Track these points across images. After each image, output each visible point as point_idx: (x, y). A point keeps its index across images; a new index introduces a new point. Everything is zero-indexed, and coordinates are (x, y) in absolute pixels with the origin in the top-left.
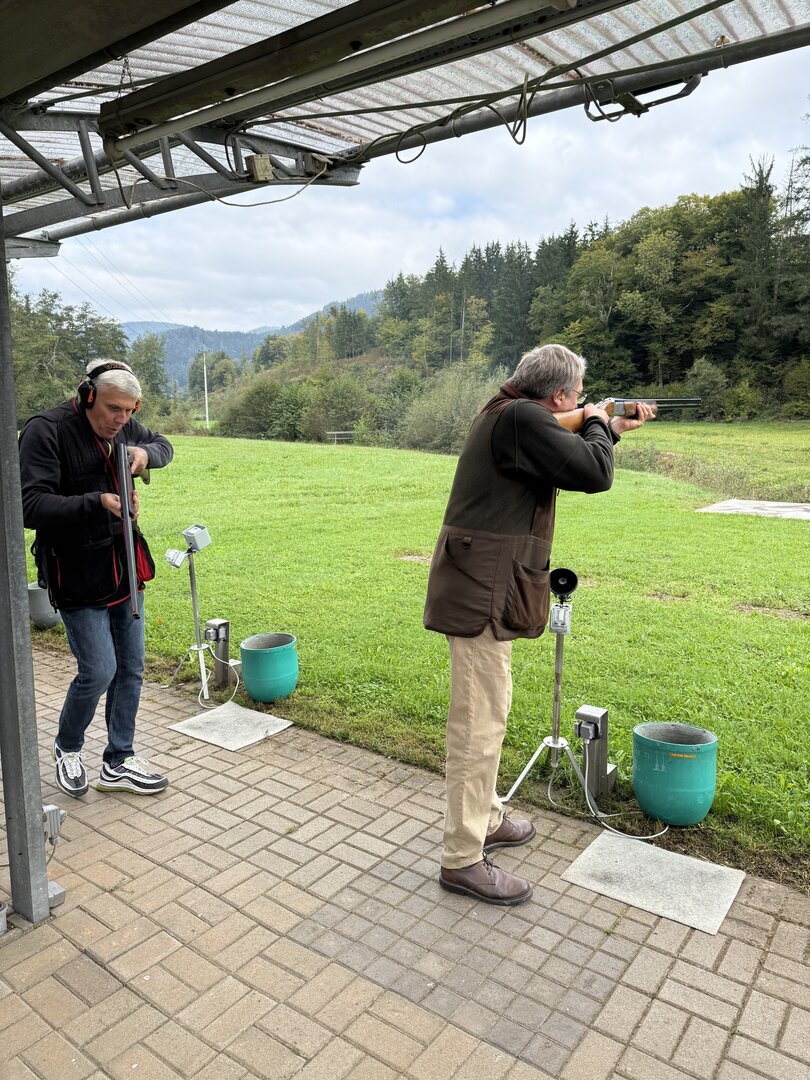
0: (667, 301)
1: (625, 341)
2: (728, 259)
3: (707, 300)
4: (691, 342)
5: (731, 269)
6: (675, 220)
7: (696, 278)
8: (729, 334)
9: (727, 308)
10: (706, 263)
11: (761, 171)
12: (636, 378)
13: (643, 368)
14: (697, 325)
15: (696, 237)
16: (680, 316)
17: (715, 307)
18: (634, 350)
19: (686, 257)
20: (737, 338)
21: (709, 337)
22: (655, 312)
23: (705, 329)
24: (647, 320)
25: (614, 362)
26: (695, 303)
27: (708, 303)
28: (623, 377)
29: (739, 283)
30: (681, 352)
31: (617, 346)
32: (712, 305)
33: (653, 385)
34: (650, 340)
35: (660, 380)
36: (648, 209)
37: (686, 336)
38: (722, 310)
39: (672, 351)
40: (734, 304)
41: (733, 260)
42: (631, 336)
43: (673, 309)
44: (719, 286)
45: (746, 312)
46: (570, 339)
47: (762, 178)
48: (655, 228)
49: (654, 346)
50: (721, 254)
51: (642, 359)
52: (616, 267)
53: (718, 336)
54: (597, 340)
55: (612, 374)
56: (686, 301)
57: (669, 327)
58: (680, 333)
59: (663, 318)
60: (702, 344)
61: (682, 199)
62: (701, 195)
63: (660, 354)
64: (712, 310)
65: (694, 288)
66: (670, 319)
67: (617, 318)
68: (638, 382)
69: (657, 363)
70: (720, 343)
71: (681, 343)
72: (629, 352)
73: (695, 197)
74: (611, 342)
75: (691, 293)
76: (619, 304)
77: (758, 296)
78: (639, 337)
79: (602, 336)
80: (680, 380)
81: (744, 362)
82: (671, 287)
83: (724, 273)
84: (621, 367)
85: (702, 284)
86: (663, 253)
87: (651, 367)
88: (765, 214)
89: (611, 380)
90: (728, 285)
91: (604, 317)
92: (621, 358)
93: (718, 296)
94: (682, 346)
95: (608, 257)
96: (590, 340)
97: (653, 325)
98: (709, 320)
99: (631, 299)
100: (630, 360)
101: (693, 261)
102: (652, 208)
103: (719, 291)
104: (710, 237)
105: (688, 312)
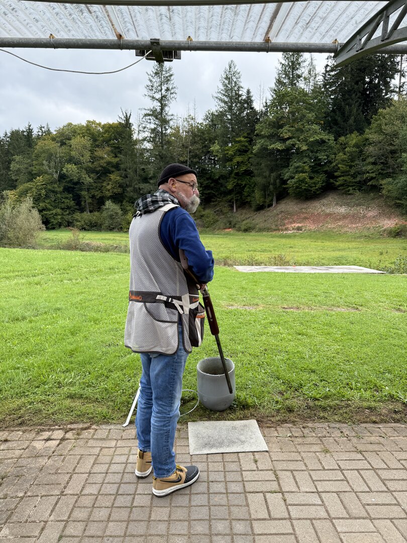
0: (90, 171)
1: (67, 190)
2: (115, 155)
3: (107, 173)
4: (103, 193)
5: (117, 159)
6: (88, 132)
7: (102, 161)
8: (120, 190)
9: (118, 178)
10: (105, 155)
11: (126, 116)
12: (76, 209)
13: (78, 203)
14: (104, 185)
15: (99, 142)
16: (95, 179)
17: (112, 176)
18: (73, 194)
19: (96, 151)
20: (124, 192)
21: (111, 191)
22: (84, 176)
23: (109, 187)
24: (79, 179)
25: (63, 200)
26: (103, 173)
27: (109, 175)
28: (68, 208)
29: (122, 166)
30: (98, 197)
31: (64, 192)
32: (110, 175)
33: (85, 213)
34: (81, 190)
35: (88, 210)
36: (72, 124)
37: (99, 189)
38: (116, 178)
39: (93, 197)
40: (121, 176)
41: (119, 155)
42: (71, 187)
43: (92, 175)
44: (112, 167)
45: (127, 181)
46: (38, 185)
47: (127, 119)
48: (79, 134)
49: (84, 193)
50: (112, 151)
51: (78, 199)
52: (60, 151)
53: (115, 191)
54: (54, 187)
55: (63, 206)
56: (97, 173)
57: (90, 185)
58: (96, 188)
59: (88, 179)
60: (108, 194)
61: (89, 122)
62: (98, 122)
63: (87, 197)
64: (112, 178)
65: (101, 166)
66: (92, 181)
67: (62, 177)
68: (76, 211)
69: (85, 202)
70: (116, 194)
72: (71, 195)
73: (94, 122)
74: (61, 189)
75: (100, 168)
76: (65, 170)
77: (132, 173)
78: (75, 188)
79: (56, 186)
80: (98, 211)
81: (128, 204)
82: (90, 164)
83: (115, 160)
84: (67, 203)
85: (105, 165)
86: (84, 147)
87: (83, 203)
88: (130, 134)
89: (62, 209)
90: (117, 167)
91: (56, 176)
92: (66, 198)
93: (113, 172)
94: (98, 194)
95: (53, 146)
96: (49, 187)
97: (82, 182)
98: (110, 183)
99: (70, 169)
100: (71, 199)
101: (99, 153)
102: (74, 123)
103: (113, 169)
104: (107, 141)
105: (99, 178)
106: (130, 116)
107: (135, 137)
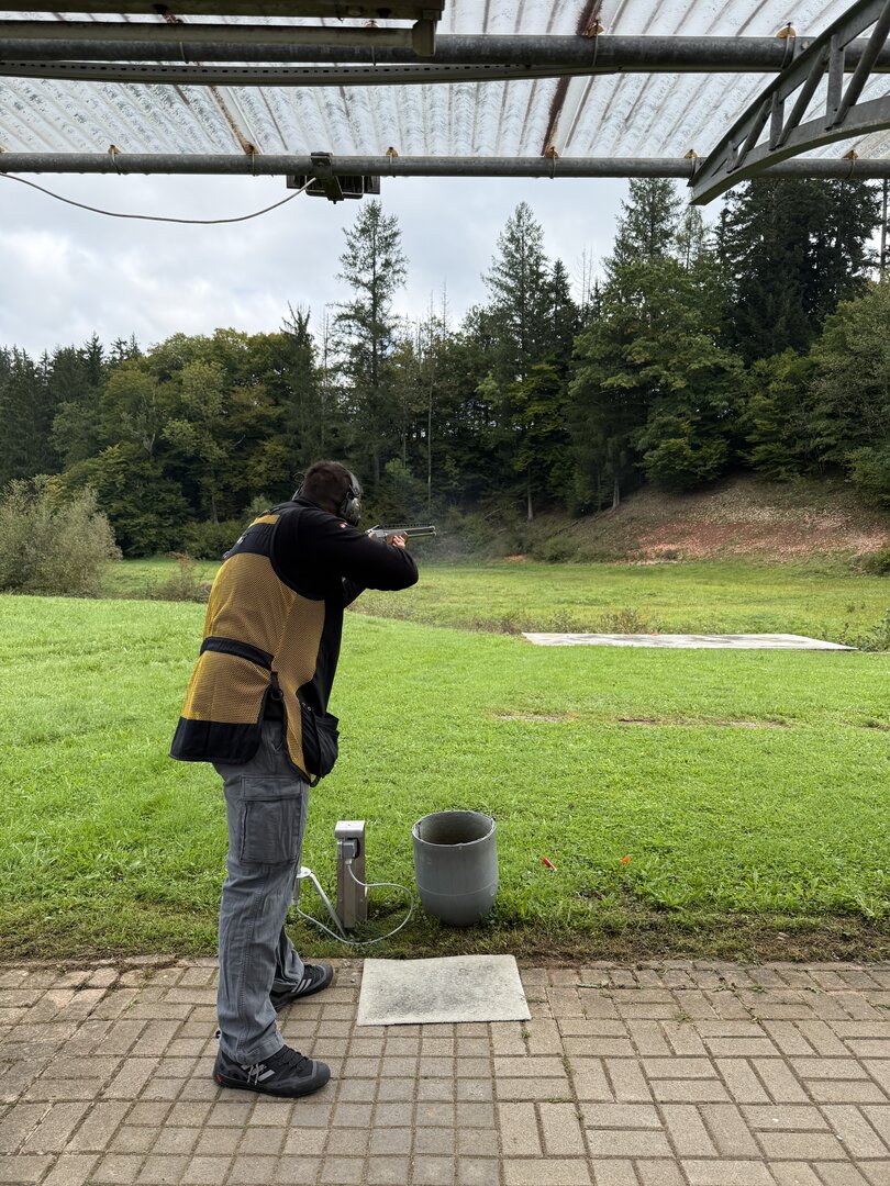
0: (219, 434)
1: (172, 473)
2: (276, 400)
3: (258, 438)
4: (247, 480)
5: (279, 410)
6: (218, 352)
7: (247, 414)
8: (284, 474)
9: (281, 448)
10: (254, 399)
11: (300, 319)
12: (189, 514)
13: (195, 502)
14: (251, 463)
15: (240, 373)
16: (232, 451)
17: (268, 446)
18: (183, 483)
19: (234, 392)
20: (292, 478)
21: (264, 476)
22: (207, 445)
23: (259, 469)
24: (197, 452)
25: (163, 495)
26: (248, 438)
27: (261, 442)
28: (174, 511)
29: (289, 424)
30: (237, 489)
31: (164, 478)
32: (264, 443)
33: (209, 522)
34: (202, 474)
35: (215, 517)
36: (183, 336)
37: (241, 473)
38: (275, 450)
39: (227, 488)
40: (287, 445)
41: (283, 401)
42: (180, 468)
43: (225, 444)
44: (269, 425)
45: (299, 454)
46: (110, 465)
47: (302, 326)
48: (198, 357)
49: (207, 481)
50: (268, 393)
51: (193, 493)
52: (159, 393)
53: (274, 475)
54: (142, 469)
55: (161, 507)
56: (236, 437)
57: (222, 462)
58: (234, 469)
59: (216, 452)
60: (259, 482)
61: (220, 331)
62: (239, 331)
63: (213, 490)
64: (267, 448)
65: (245, 424)
66: (224, 454)
67: (161, 447)
68: (190, 517)
69: (210, 499)
70: (275, 483)
71: (235, 480)
72: (179, 485)
73: (232, 333)
74: (159, 472)
75: (243, 429)
76: (167, 432)
77: (309, 439)
78: (189, 470)
79: (148, 465)
80: (237, 519)
82: (221, 420)
83: (274, 412)
84: (171, 501)
85: (254, 421)
86: (210, 384)
87: (204, 502)
88: (308, 356)
89: (160, 514)
90: (279, 425)
91: (148, 444)
92: (170, 491)
93: (270, 436)
94: (237, 483)
95: (144, 381)
96: (133, 468)
97: (205, 458)
98: (264, 459)
99: (179, 428)
100: (180, 493)
101: (241, 396)
102: (188, 335)
103: (271, 431)
104: (260, 371)
105: (240, 449)
106: (307, 320)
107: (318, 363)
